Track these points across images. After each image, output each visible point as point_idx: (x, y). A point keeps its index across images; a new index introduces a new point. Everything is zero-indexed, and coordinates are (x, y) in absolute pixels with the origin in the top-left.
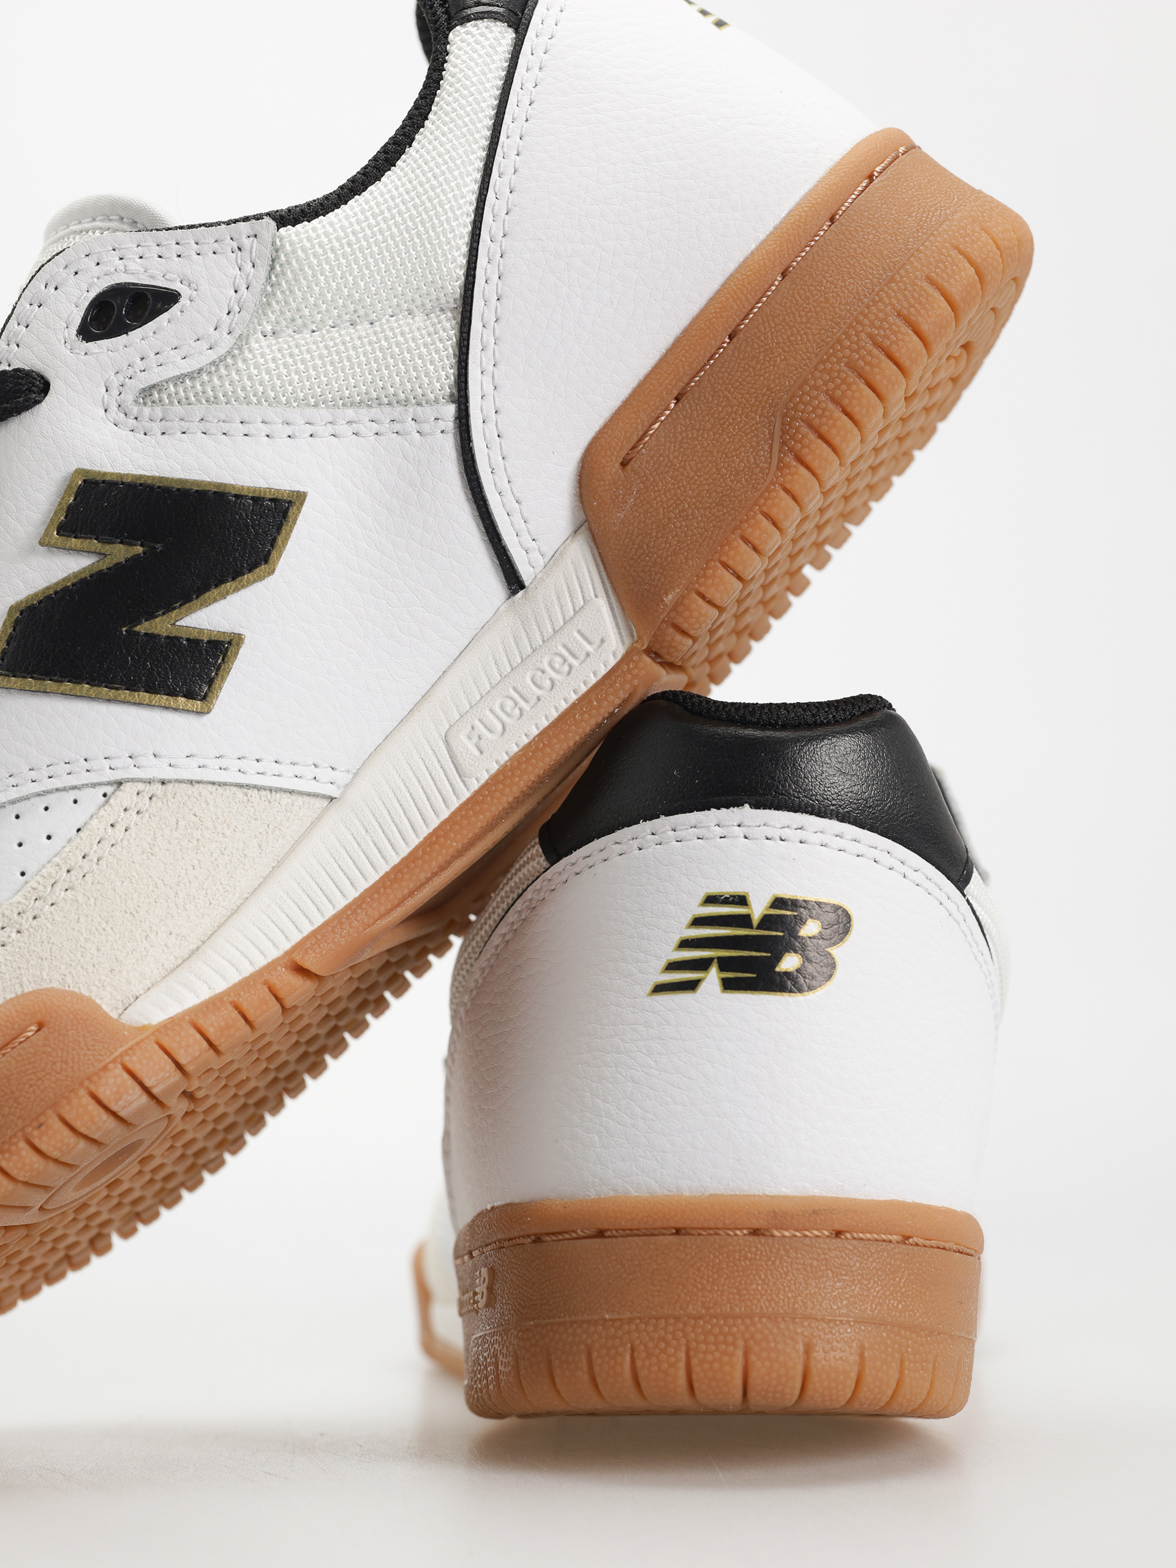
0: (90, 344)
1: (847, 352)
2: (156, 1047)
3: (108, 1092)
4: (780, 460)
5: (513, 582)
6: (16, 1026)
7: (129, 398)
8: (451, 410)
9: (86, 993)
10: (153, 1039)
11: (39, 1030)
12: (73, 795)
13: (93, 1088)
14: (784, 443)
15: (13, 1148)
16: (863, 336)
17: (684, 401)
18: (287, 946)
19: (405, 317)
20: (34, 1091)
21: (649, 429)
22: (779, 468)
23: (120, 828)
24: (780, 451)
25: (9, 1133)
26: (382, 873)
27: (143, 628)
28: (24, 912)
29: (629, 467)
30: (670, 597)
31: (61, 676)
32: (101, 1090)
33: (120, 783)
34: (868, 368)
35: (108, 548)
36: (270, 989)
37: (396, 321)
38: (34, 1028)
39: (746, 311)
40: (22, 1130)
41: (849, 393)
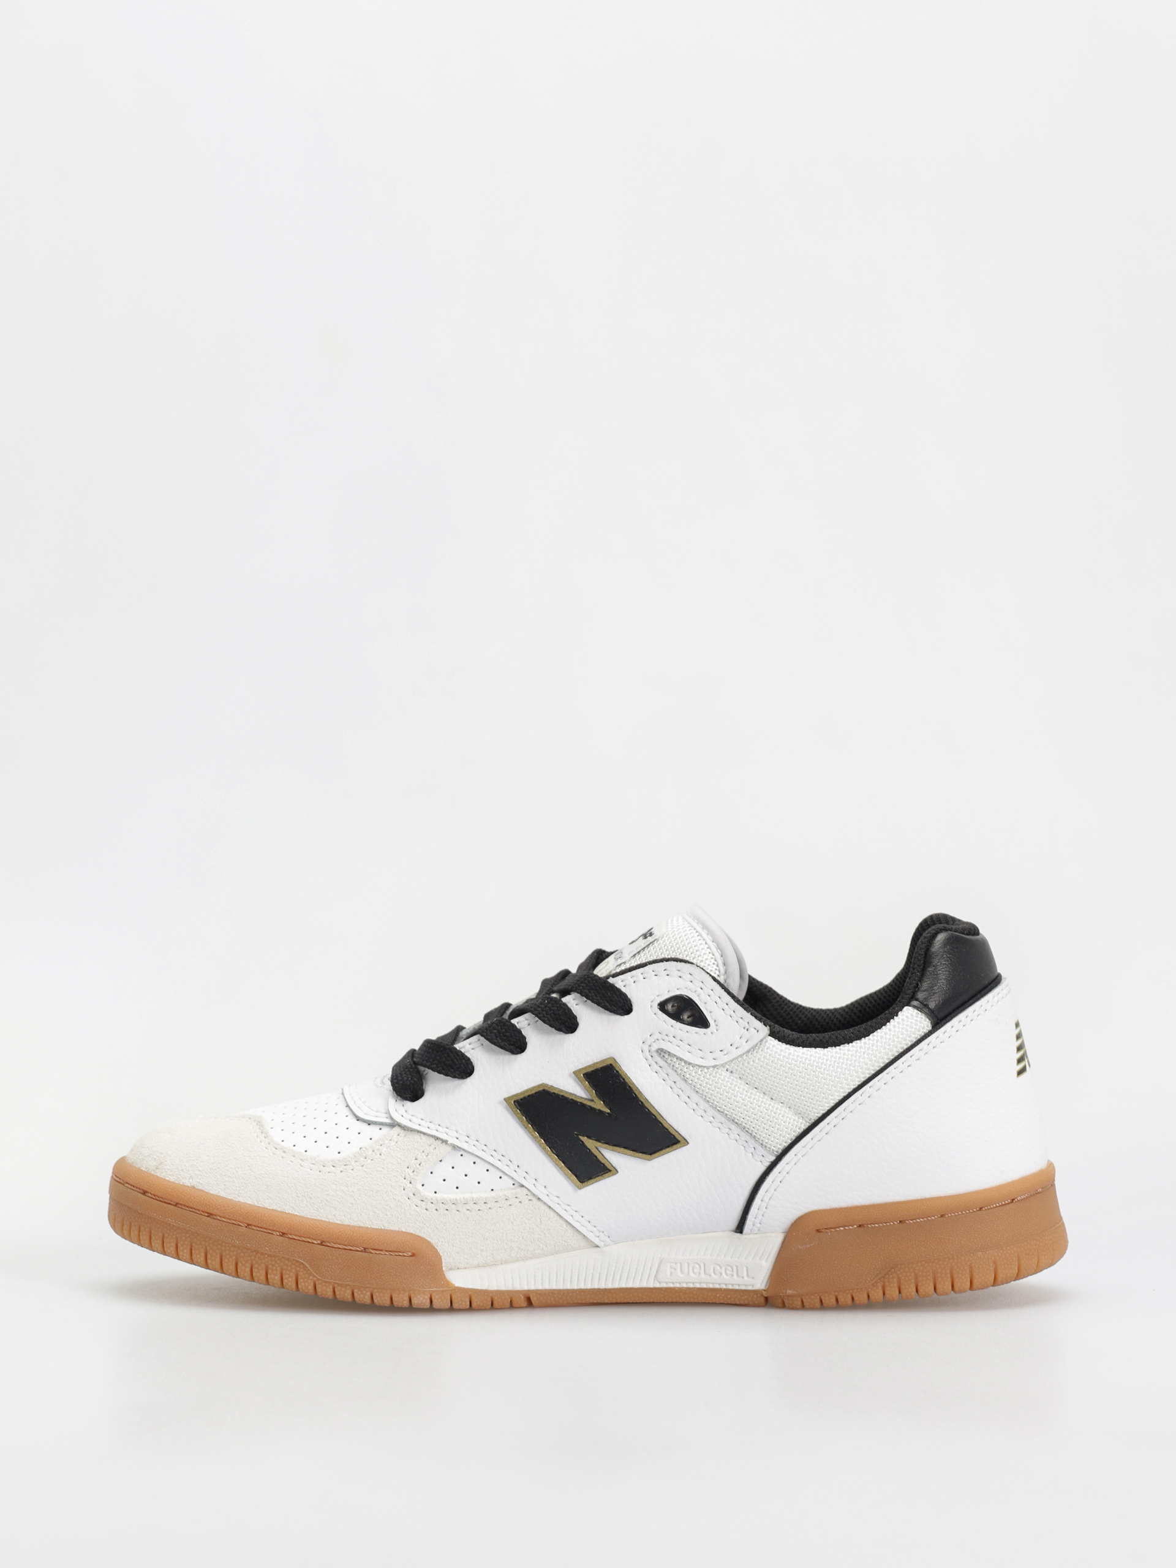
0: (660, 1012)
1: (938, 1266)
2: (449, 1297)
3: (416, 1302)
4: (876, 1282)
5: (740, 1228)
6: (404, 1248)
7: (655, 1047)
8: (773, 1158)
9: (441, 1254)
10: (450, 1292)
11: (411, 1256)
12: (501, 1174)
13: (412, 1296)
14: (884, 1277)
15: (364, 1292)
16: (949, 1265)
17: (861, 1229)
18: (532, 1287)
19: (786, 1108)
20: (390, 1279)
21: (839, 1227)
22: (873, 1285)
23: (509, 1203)
24: (880, 1279)
25: (368, 1285)
26: (593, 1287)
27: (584, 1139)
28: (445, 1204)
29: (819, 1234)
30: (790, 1292)
31: (537, 1129)
32: (415, 1299)
33: (523, 1186)
34: (940, 1279)
35: (596, 1099)
36: (511, 1301)
37: (782, 1107)
38: (410, 1254)
39: (914, 1218)
40: (373, 1288)
41: (924, 1282)
